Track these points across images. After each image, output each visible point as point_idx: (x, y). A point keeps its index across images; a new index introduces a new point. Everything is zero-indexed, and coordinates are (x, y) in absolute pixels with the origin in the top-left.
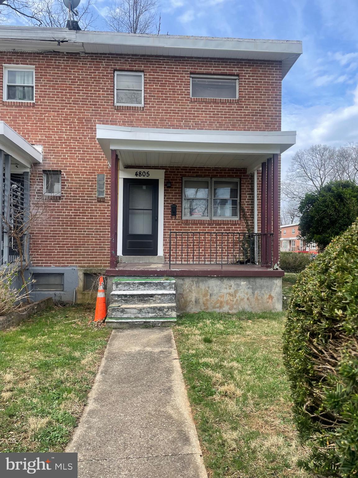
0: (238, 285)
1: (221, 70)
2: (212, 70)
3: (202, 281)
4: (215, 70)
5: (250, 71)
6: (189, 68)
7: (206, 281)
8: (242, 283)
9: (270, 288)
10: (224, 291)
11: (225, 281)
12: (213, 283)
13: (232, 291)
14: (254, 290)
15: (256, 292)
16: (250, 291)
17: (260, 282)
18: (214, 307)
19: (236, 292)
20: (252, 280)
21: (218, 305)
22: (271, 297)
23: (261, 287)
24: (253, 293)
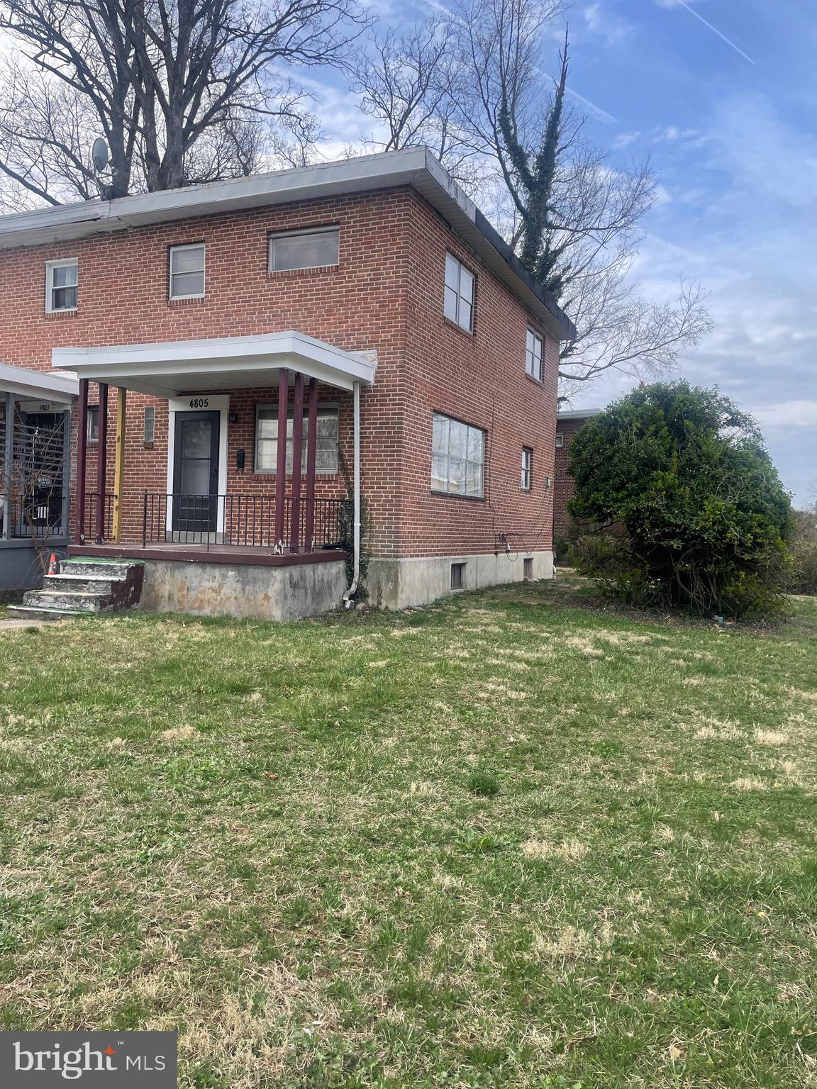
0: (224, 576)
1: (312, 219)
2: (299, 221)
3: (179, 568)
4: (304, 220)
5: (357, 212)
6: (265, 225)
7: (183, 567)
8: (231, 573)
9: (267, 583)
10: (206, 584)
11: (208, 569)
12: (192, 572)
13: (215, 585)
14: (244, 584)
15: (247, 588)
16: (239, 586)
17: (254, 572)
18: (192, 608)
19: (221, 586)
20: (242, 569)
21: (197, 605)
22: (267, 597)
23: (255, 581)
24: (243, 589)
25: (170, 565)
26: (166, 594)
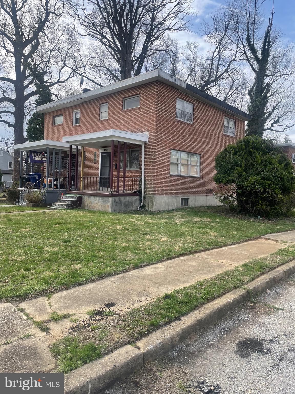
0: (99, 200)
1: (133, 93)
2: (130, 94)
3: (89, 197)
5: (144, 90)
7: (90, 197)
8: (100, 199)
9: (108, 201)
10: (95, 202)
11: (96, 197)
12: (92, 198)
13: (97, 202)
14: (103, 202)
15: (104, 203)
16: (102, 202)
17: (106, 198)
18: (92, 208)
19: (98, 202)
20: (103, 197)
21: (93, 208)
22: (108, 206)
23: (106, 201)
24: (103, 203)
25: (88, 196)
26: (87, 205)
